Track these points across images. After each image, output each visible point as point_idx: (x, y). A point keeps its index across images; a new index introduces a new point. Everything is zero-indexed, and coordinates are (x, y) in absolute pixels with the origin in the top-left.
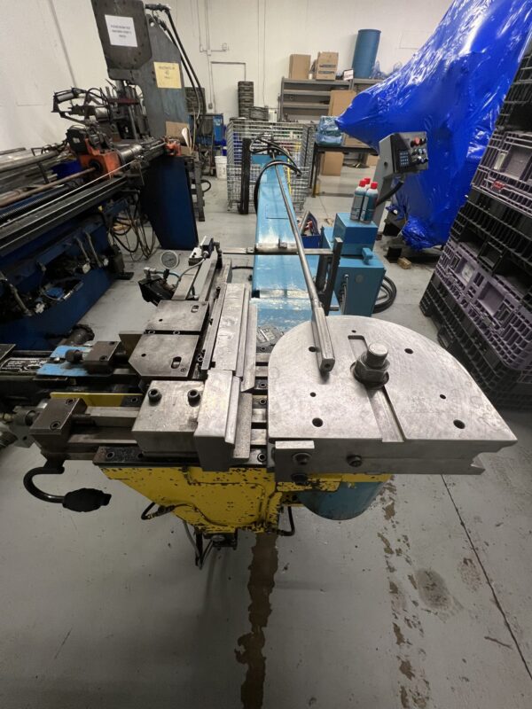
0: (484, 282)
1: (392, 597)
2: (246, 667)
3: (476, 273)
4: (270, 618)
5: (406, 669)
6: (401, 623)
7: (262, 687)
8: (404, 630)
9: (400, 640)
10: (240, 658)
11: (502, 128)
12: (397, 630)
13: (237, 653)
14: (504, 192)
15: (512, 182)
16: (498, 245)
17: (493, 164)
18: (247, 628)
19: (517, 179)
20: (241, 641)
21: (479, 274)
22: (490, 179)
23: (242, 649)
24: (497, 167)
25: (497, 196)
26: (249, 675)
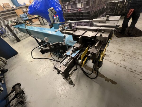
0: (77, 24)
1: (107, 60)
2: (109, 82)
3: (74, 24)
4: (104, 75)
5: (115, 63)
6: (110, 61)
7: (112, 81)
8: (111, 61)
9: (111, 62)
10: (108, 82)
11: (63, 3)
12: (110, 62)
13: (107, 82)
14: (70, 11)
15: (70, 9)
16: (75, 18)
17: (65, 8)
18: (104, 79)
19: (71, 9)
20: (106, 81)
21: (75, 24)
22: (67, 11)
23: (107, 81)
24: (66, 8)
25: (70, 12)
26: (110, 82)
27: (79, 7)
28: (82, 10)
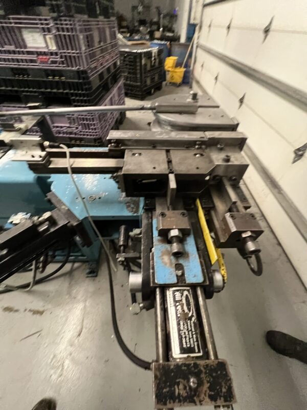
16: (31, 92)
27: (38, 48)
28: (53, 62)
